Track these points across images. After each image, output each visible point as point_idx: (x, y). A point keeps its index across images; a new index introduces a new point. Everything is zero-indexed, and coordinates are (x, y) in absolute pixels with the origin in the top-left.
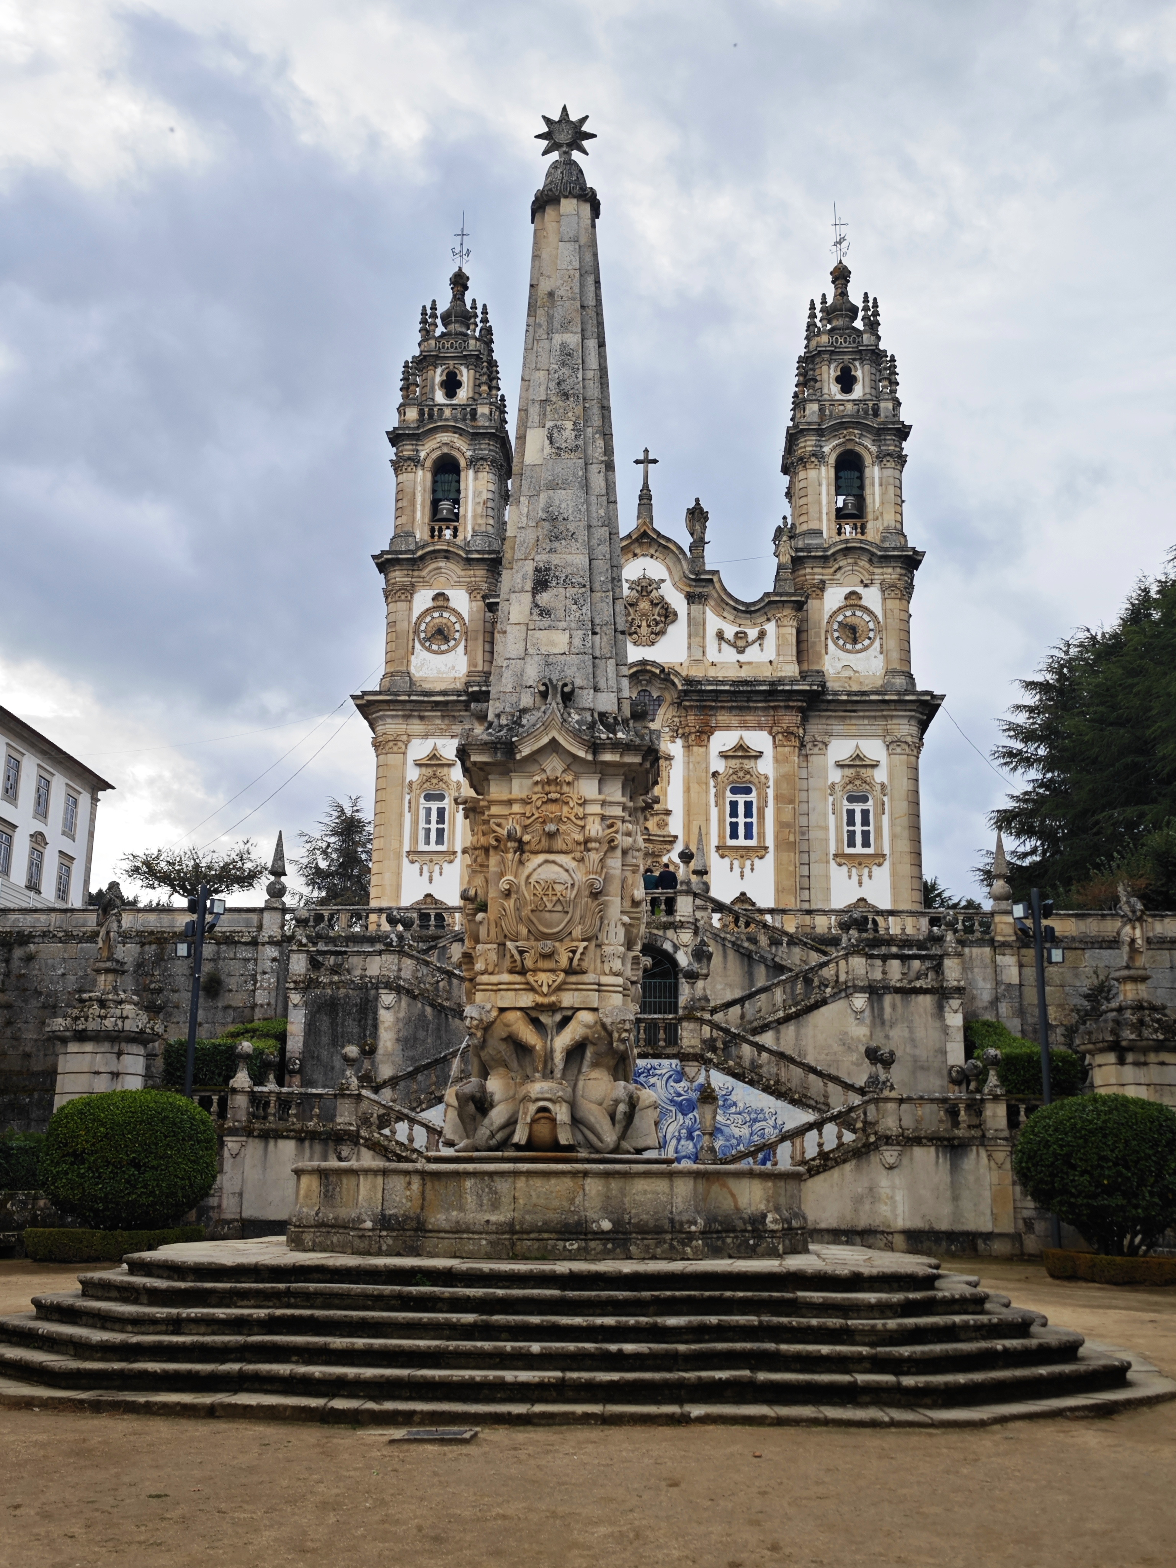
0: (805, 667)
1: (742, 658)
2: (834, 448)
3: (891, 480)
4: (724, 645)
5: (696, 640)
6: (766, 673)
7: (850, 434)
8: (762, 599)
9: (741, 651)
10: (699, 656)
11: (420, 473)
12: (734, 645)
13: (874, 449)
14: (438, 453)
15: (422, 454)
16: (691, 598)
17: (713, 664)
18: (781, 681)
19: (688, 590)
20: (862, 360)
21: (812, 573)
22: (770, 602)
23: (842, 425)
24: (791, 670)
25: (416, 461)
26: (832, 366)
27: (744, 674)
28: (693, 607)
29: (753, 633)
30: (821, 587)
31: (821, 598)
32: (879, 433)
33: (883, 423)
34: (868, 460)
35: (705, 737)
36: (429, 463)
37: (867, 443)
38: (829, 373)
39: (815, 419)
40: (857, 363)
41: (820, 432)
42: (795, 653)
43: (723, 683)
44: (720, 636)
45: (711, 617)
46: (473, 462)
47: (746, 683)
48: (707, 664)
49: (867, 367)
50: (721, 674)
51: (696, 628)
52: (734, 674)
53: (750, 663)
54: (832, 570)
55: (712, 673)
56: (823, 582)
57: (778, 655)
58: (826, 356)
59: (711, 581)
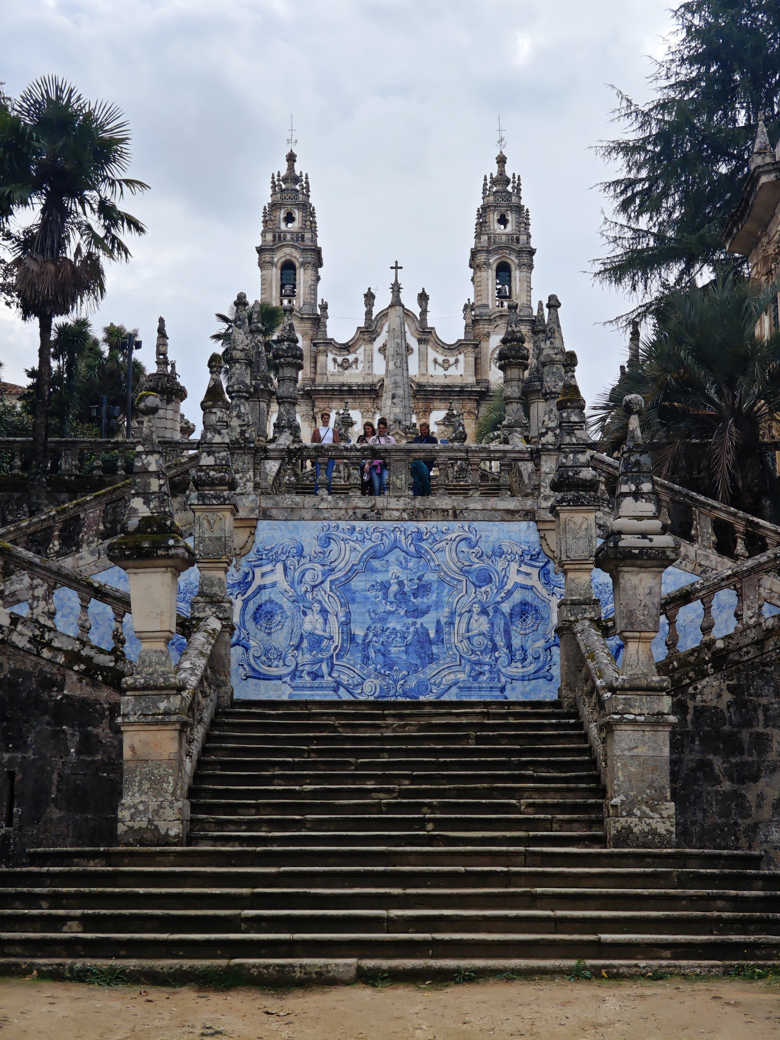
0: (479, 377)
1: (447, 373)
2: (496, 260)
3: (525, 278)
4: (437, 366)
5: (423, 364)
6: (459, 381)
7: (504, 253)
8: (457, 343)
9: (446, 369)
10: (424, 372)
11: (274, 270)
12: (443, 366)
13: (516, 261)
14: (284, 259)
15: (276, 260)
16: (420, 341)
17: (432, 376)
18: (466, 386)
19: (419, 337)
20: (511, 210)
21: (483, 328)
22: (461, 344)
23: (500, 248)
24: (471, 380)
25: (272, 264)
26: (496, 213)
27: (448, 381)
28: (421, 346)
29: (452, 360)
30: (488, 335)
31: (488, 341)
32: (519, 253)
33: (521, 248)
34: (513, 267)
35: (427, 414)
36: (279, 265)
37: (513, 258)
38: (494, 217)
39: (486, 244)
40: (509, 212)
41: (488, 252)
42: (473, 370)
43: (436, 386)
44: (435, 361)
45: (430, 350)
46: (303, 264)
47: (448, 386)
48: (429, 376)
49: (514, 215)
50: (435, 381)
51: (423, 357)
52: (443, 381)
53: (450, 376)
54: (494, 326)
55: (431, 381)
56: (489, 333)
57: (465, 371)
58: (492, 208)
59: (430, 332)
